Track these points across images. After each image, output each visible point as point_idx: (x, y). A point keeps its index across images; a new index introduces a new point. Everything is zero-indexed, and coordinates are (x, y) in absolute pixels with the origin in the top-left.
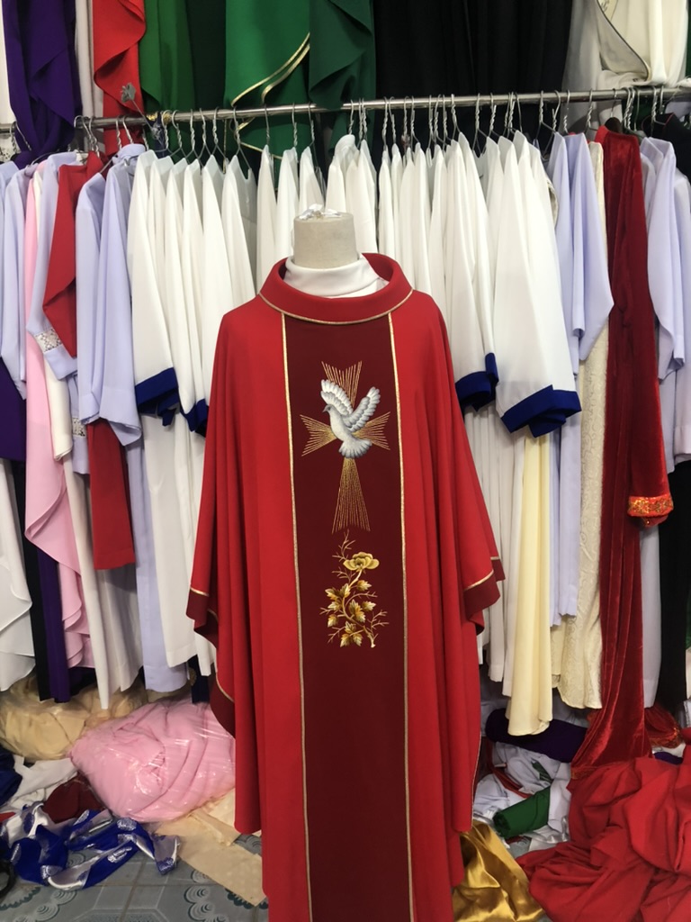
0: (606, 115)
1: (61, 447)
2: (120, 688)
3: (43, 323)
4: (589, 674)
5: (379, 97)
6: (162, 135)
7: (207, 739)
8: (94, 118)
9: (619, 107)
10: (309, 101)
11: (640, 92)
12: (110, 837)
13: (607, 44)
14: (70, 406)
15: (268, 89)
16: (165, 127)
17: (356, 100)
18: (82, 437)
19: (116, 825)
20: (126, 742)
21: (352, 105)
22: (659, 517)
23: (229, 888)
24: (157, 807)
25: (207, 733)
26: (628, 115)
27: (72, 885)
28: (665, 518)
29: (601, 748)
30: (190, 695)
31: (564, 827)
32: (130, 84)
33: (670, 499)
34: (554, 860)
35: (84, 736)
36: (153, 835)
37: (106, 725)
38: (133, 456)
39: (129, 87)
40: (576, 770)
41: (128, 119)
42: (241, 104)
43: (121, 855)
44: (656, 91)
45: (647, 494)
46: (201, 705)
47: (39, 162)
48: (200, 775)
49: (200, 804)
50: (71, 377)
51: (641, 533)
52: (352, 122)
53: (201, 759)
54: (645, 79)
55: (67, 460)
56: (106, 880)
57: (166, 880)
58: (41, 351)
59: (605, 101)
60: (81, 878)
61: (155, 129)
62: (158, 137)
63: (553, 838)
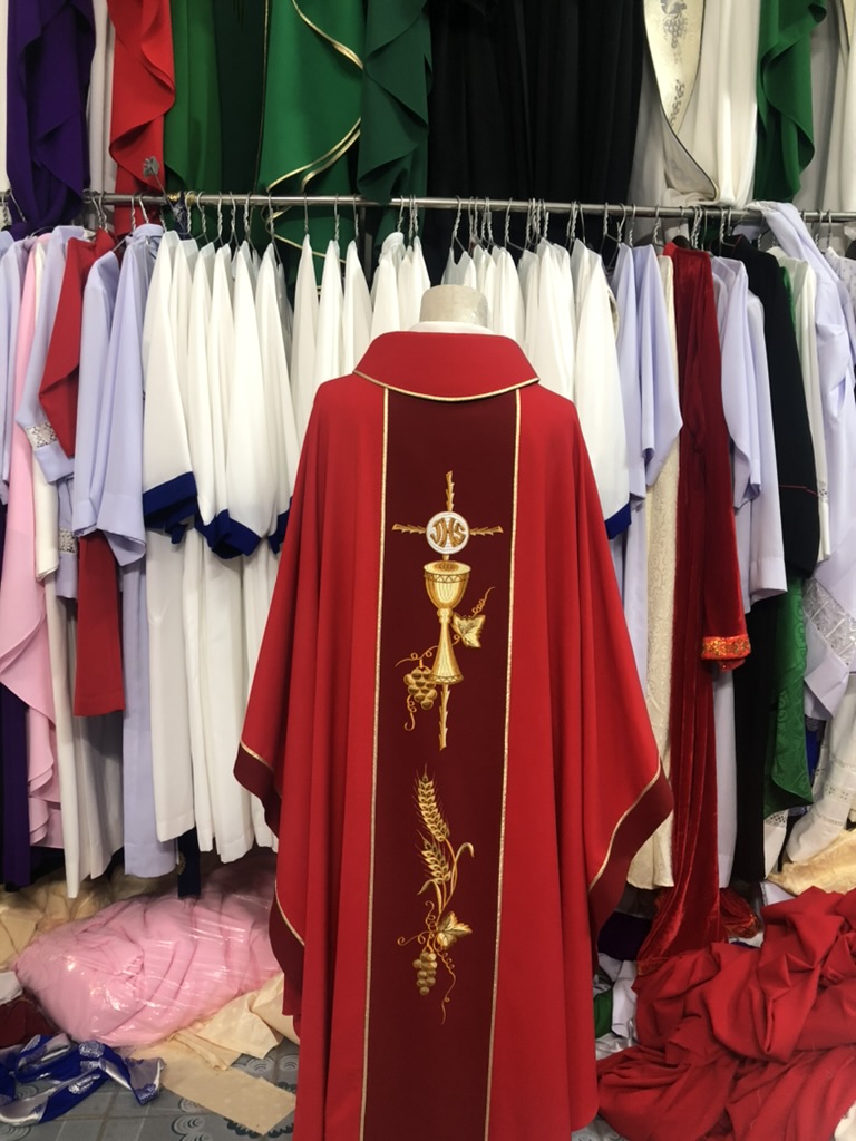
0: (672, 233)
1: (47, 563)
2: (89, 876)
3: (36, 415)
4: (659, 847)
5: (430, 195)
6: (185, 218)
7: (197, 940)
8: (105, 193)
9: (686, 226)
10: (353, 192)
11: (707, 212)
12: (71, 1064)
13: (673, 161)
14: (60, 514)
15: (310, 176)
16: (189, 209)
17: (407, 196)
18: (71, 554)
19: (77, 1051)
20: (93, 946)
21: (402, 201)
22: (737, 659)
23: (228, 1117)
24: (132, 1027)
25: (197, 934)
26: (695, 234)
27: (24, 1119)
28: (742, 662)
29: (672, 935)
30: (177, 889)
31: (630, 1032)
32: (154, 158)
33: (748, 640)
34: (624, 1065)
35: (37, 941)
36: (127, 1060)
37: (64, 928)
38: (130, 580)
39: (152, 161)
40: (642, 963)
41: (144, 198)
42: (280, 190)
43: (86, 1084)
44: (724, 212)
45: (724, 634)
46: (188, 900)
47: (38, 235)
48: (187, 985)
49: (185, 1024)
50: (64, 481)
51: (714, 684)
52: (401, 219)
53: (189, 966)
54: (712, 200)
55: (49, 582)
56: (68, 1114)
57: (147, 1110)
58: (31, 447)
59: (671, 218)
60: (37, 1110)
61: (176, 210)
62: (179, 219)
63: (618, 1046)
